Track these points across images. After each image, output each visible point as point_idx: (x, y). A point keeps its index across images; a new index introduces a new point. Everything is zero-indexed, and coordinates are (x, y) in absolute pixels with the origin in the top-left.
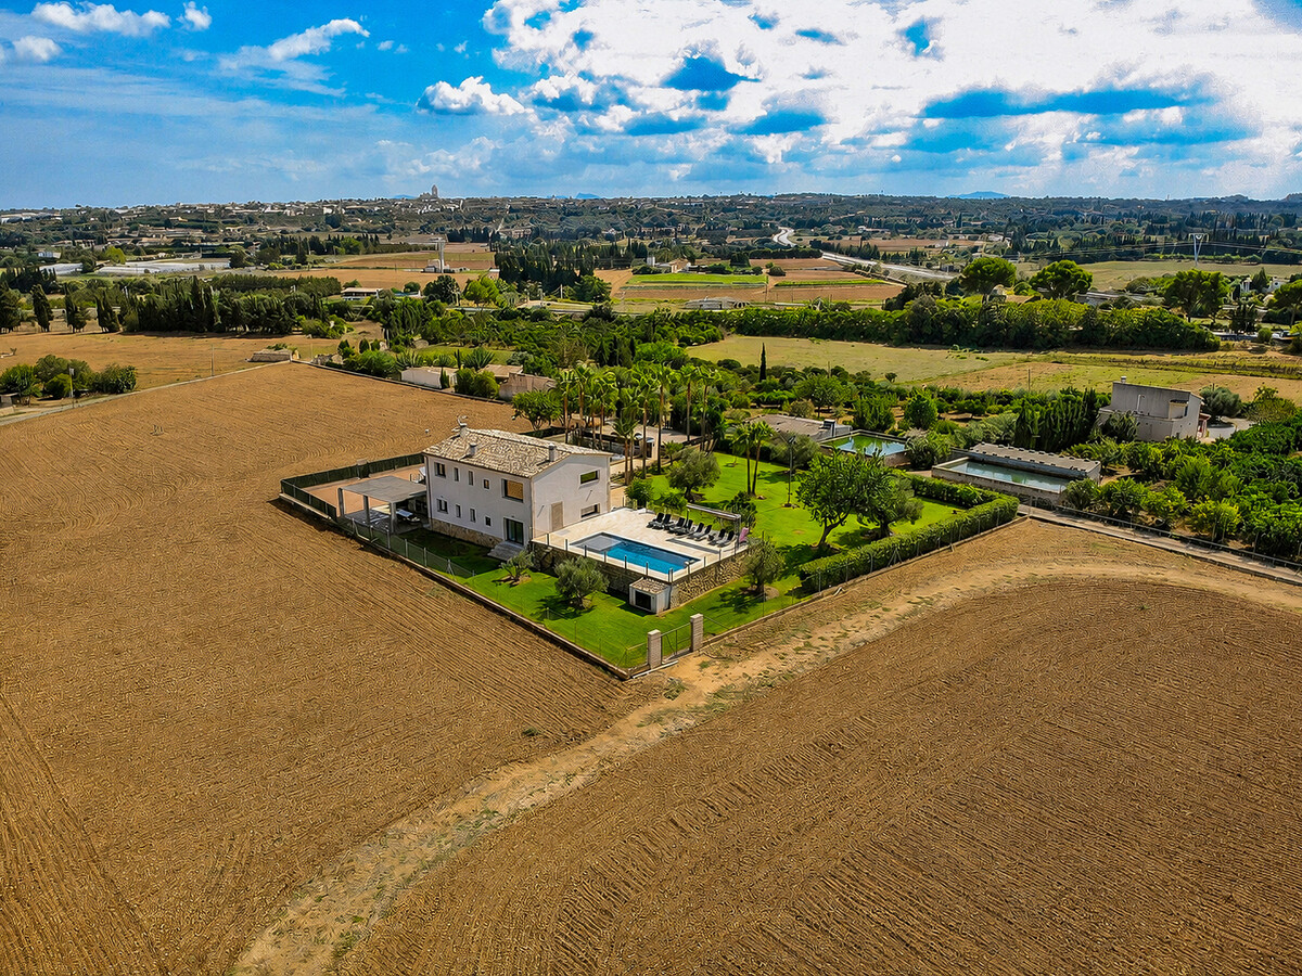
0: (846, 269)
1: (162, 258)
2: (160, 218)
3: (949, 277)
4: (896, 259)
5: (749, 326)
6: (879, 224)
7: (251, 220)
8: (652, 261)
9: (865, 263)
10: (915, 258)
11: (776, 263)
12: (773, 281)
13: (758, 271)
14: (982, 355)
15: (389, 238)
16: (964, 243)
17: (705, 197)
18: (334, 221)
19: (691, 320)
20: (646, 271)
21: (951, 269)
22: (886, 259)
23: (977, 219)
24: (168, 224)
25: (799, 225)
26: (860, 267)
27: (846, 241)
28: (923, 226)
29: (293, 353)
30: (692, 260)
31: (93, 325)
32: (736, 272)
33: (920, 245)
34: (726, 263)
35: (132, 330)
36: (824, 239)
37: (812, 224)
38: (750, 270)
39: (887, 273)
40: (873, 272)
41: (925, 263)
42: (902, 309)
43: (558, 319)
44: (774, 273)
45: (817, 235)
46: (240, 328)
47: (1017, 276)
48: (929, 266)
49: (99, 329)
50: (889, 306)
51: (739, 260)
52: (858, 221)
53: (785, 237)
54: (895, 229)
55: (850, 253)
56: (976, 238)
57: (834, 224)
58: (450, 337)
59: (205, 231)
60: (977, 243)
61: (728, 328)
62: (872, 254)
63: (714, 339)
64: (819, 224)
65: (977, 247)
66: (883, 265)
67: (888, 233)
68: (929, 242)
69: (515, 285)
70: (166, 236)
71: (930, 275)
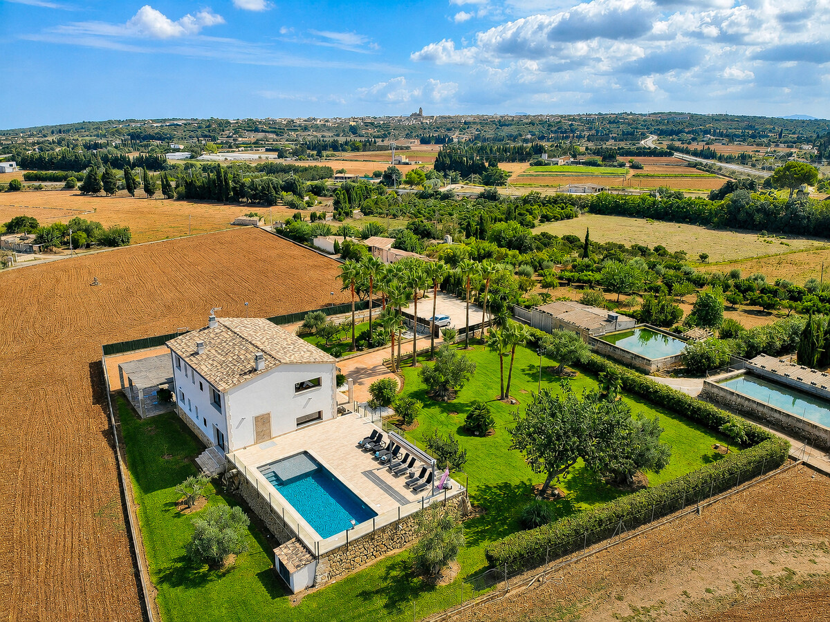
0: (690, 165)
1: (242, 151)
2: (252, 126)
3: (766, 175)
4: (729, 160)
5: (599, 208)
6: (721, 135)
7: (305, 129)
8: (545, 157)
9: (704, 161)
10: (743, 159)
11: (636, 159)
12: (632, 172)
13: (622, 165)
14: (784, 241)
15: (383, 141)
16: (782, 150)
17: (600, 114)
18: (354, 130)
19: (554, 201)
20: (539, 164)
21: (770, 169)
22: (721, 159)
23: (794, 133)
24: (257, 130)
25: (661, 133)
26: (701, 164)
27: (694, 146)
28: (753, 136)
29: (260, 220)
30: (574, 156)
31: (159, 194)
32: (606, 166)
33: (748, 149)
34: (598, 159)
35: (181, 198)
36: (677, 144)
37: (672, 133)
38: (615, 164)
39: (720, 169)
40: (709, 169)
41: (750, 163)
42: (722, 199)
43: (460, 199)
44: (633, 167)
45: (673, 140)
46: (245, 200)
47: (820, 177)
48: (753, 166)
49: (163, 196)
50: (713, 197)
51: (608, 157)
52: (706, 132)
53: (650, 142)
54: (731, 138)
55: (695, 154)
56: (792, 147)
57: (689, 133)
58: (379, 210)
59: (277, 135)
60: (793, 150)
61: (582, 207)
62: (711, 155)
63: (569, 217)
64: (677, 133)
65: (792, 153)
66: (719, 164)
67: (726, 140)
68: (754, 148)
69: (442, 174)
70: (252, 137)
71: (753, 172)
